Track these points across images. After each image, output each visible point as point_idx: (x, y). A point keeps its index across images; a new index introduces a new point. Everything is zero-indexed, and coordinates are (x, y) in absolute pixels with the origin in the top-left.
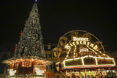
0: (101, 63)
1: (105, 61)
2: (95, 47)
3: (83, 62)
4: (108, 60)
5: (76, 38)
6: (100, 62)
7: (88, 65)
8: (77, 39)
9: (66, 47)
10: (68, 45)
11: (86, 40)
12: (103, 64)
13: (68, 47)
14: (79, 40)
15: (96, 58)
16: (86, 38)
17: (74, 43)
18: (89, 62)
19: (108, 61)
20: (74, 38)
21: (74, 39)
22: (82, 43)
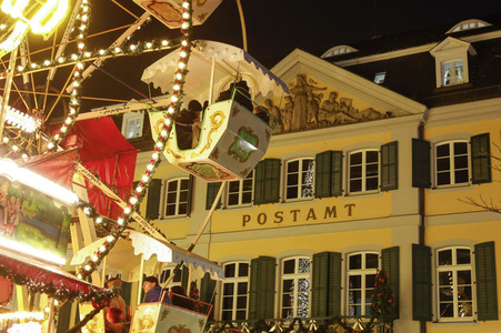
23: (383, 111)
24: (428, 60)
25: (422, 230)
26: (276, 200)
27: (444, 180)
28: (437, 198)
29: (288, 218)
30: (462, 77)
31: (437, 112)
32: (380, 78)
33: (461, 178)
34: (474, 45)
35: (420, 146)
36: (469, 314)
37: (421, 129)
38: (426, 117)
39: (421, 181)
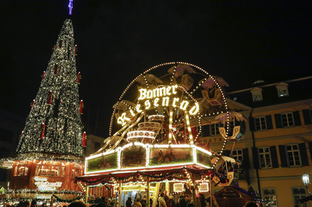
0: (160, 159)
1: (171, 153)
2: (194, 107)
3: (119, 159)
4: (180, 150)
5: (145, 90)
6: (159, 157)
7: (129, 166)
8: (148, 94)
9: (120, 120)
10: (124, 114)
11: (171, 91)
12: (163, 162)
13: (123, 121)
14: (151, 97)
15: (148, 147)
16: (171, 85)
17: (138, 107)
18: (133, 158)
19: (180, 152)
20: (141, 92)
21: (141, 94)
22: (158, 103)
23: (239, 109)
24: (249, 94)
25: (254, 143)
26: (209, 136)
27: (259, 128)
28: (258, 134)
29: (213, 141)
30: (260, 99)
31: (255, 109)
32: (235, 99)
33: (264, 128)
34: (264, 89)
35: (251, 119)
36: (270, 166)
37: (251, 114)
38: (252, 111)
39: (252, 129)
